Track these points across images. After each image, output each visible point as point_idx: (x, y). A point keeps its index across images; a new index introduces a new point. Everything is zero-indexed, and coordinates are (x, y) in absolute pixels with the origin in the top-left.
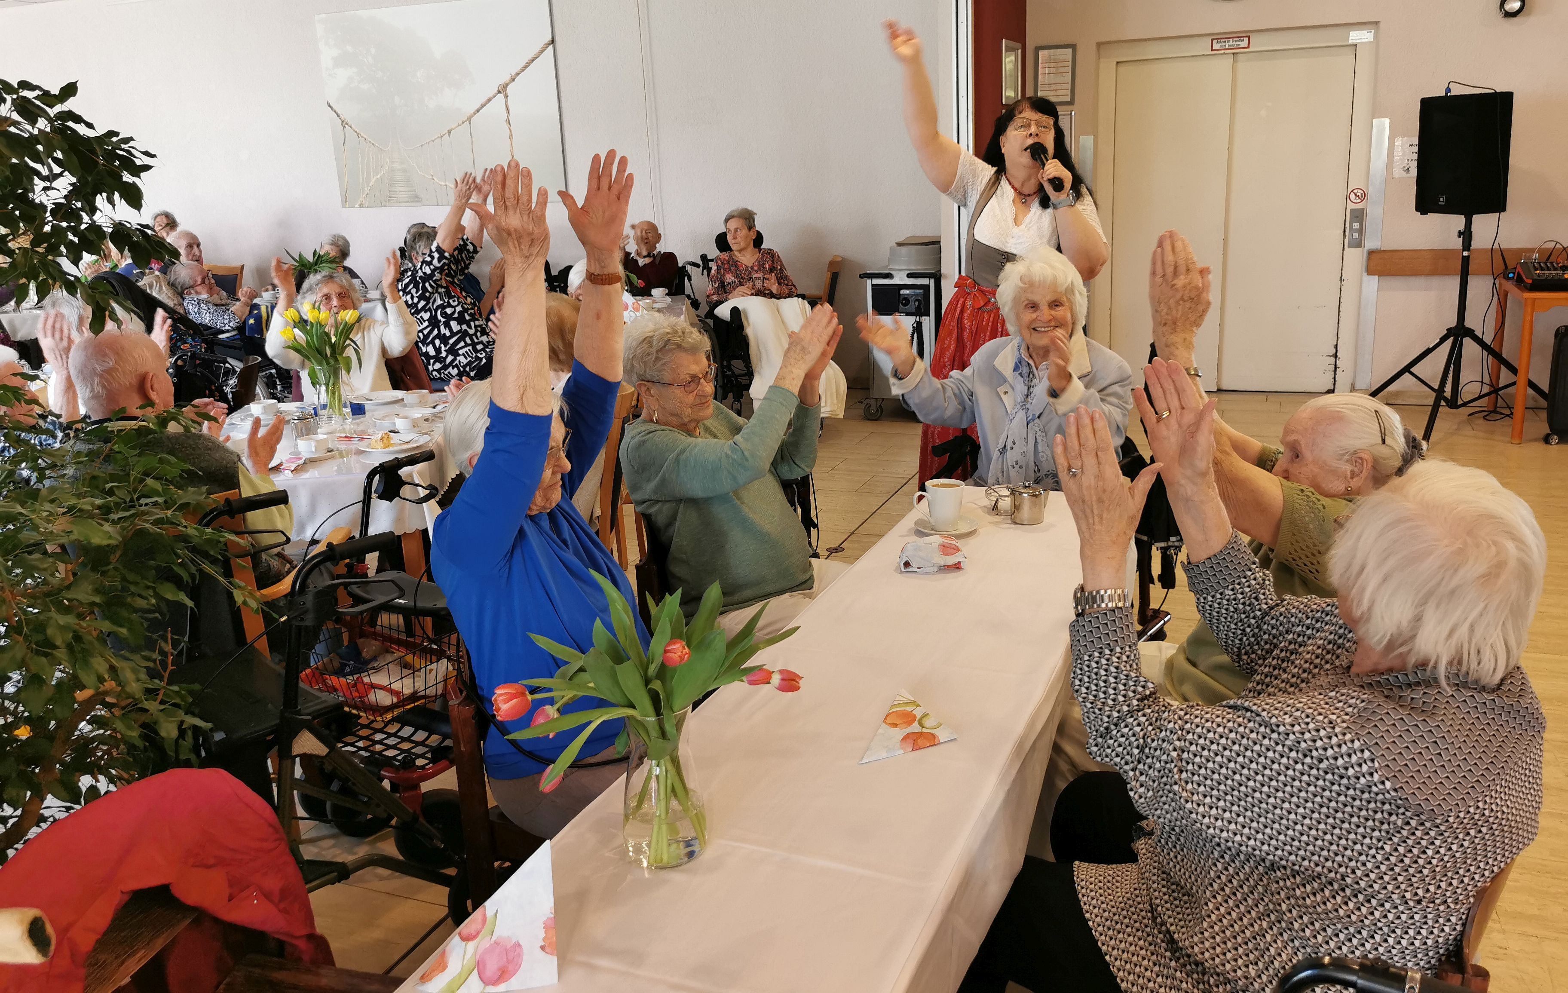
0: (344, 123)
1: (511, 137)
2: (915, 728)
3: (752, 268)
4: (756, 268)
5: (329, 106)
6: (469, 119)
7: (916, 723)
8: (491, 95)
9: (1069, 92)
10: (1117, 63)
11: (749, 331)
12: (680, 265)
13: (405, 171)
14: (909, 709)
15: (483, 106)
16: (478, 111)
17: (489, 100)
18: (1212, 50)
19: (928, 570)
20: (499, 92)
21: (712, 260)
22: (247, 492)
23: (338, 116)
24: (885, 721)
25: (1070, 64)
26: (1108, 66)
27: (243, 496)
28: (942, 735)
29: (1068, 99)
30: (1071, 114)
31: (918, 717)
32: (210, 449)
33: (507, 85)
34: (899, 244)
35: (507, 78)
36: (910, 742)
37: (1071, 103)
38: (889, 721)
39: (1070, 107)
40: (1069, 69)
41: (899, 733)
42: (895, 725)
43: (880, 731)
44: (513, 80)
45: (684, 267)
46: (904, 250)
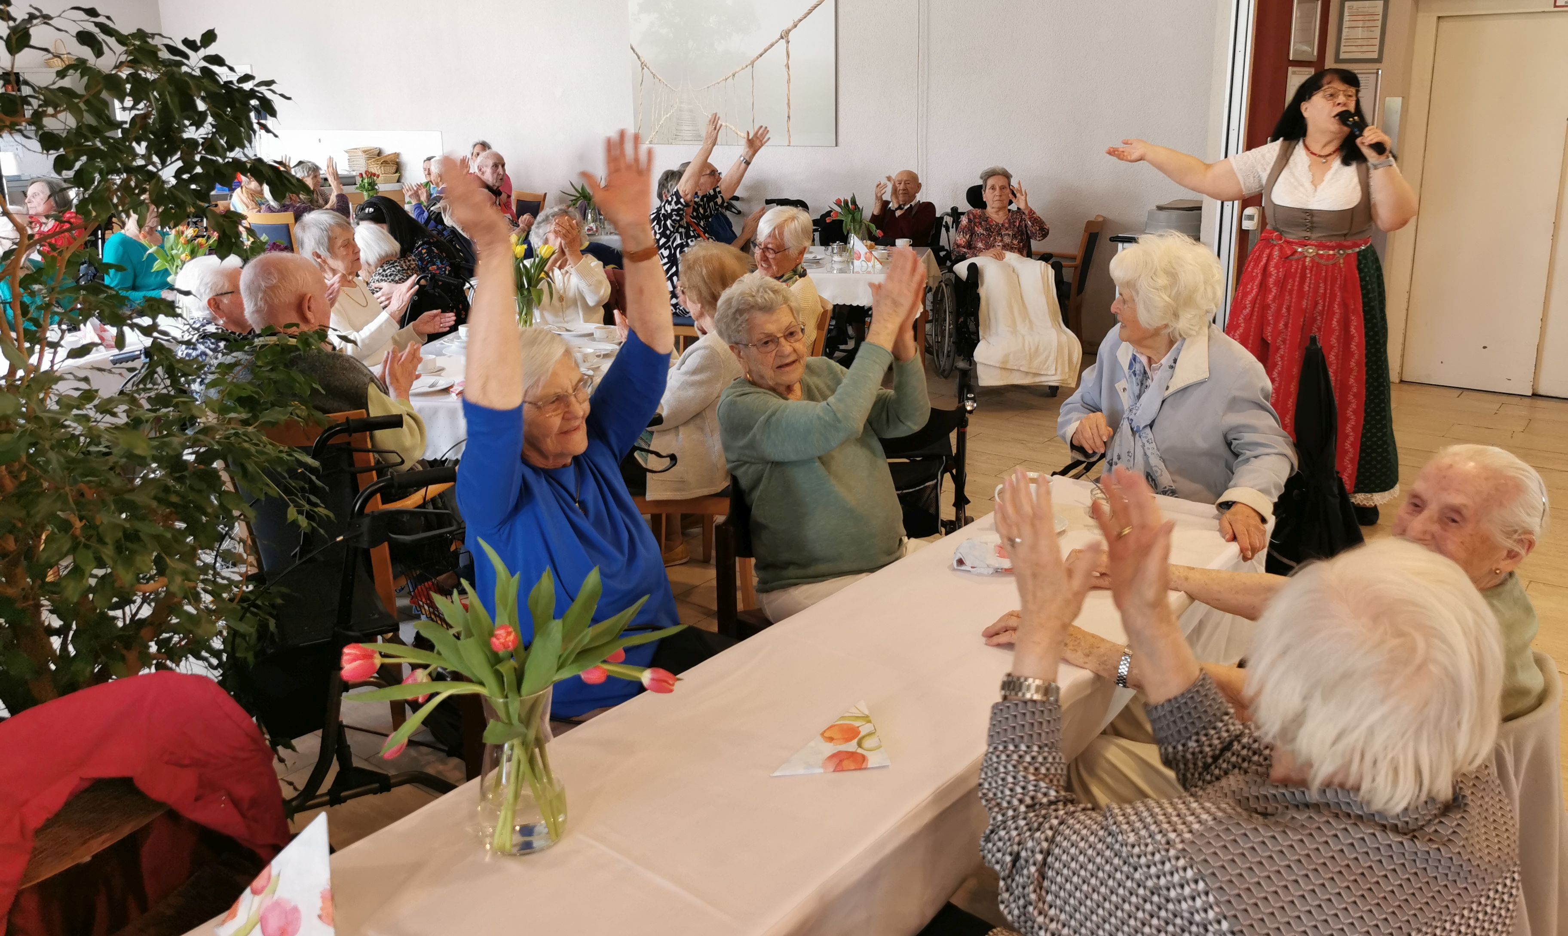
0: (643, 65)
1: (789, 81)
2: (852, 746)
3: (1003, 225)
4: (1007, 225)
5: (632, 48)
6: (752, 63)
7: (855, 742)
8: (774, 41)
9: (1376, 48)
10: (1439, 17)
11: (982, 291)
12: (938, 215)
13: (691, 111)
14: (856, 724)
15: (766, 51)
16: (761, 55)
17: (772, 45)
18: (1555, 6)
19: (983, 571)
20: (782, 38)
21: (963, 214)
22: (375, 411)
23: (639, 58)
24: (822, 734)
25: (1380, 17)
26: (1426, 23)
27: (372, 415)
28: (873, 760)
29: (1375, 56)
30: (1377, 73)
31: (862, 734)
32: (346, 369)
33: (790, 30)
34: (1160, 208)
35: (790, 25)
36: (836, 760)
37: (1379, 60)
38: (826, 735)
39: (1377, 66)
40: (1379, 23)
41: (830, 749)
42: (831, 739)
43: (812, 744)
44: (796, 26)
45: (942, 218)
46: (1163, 214)
